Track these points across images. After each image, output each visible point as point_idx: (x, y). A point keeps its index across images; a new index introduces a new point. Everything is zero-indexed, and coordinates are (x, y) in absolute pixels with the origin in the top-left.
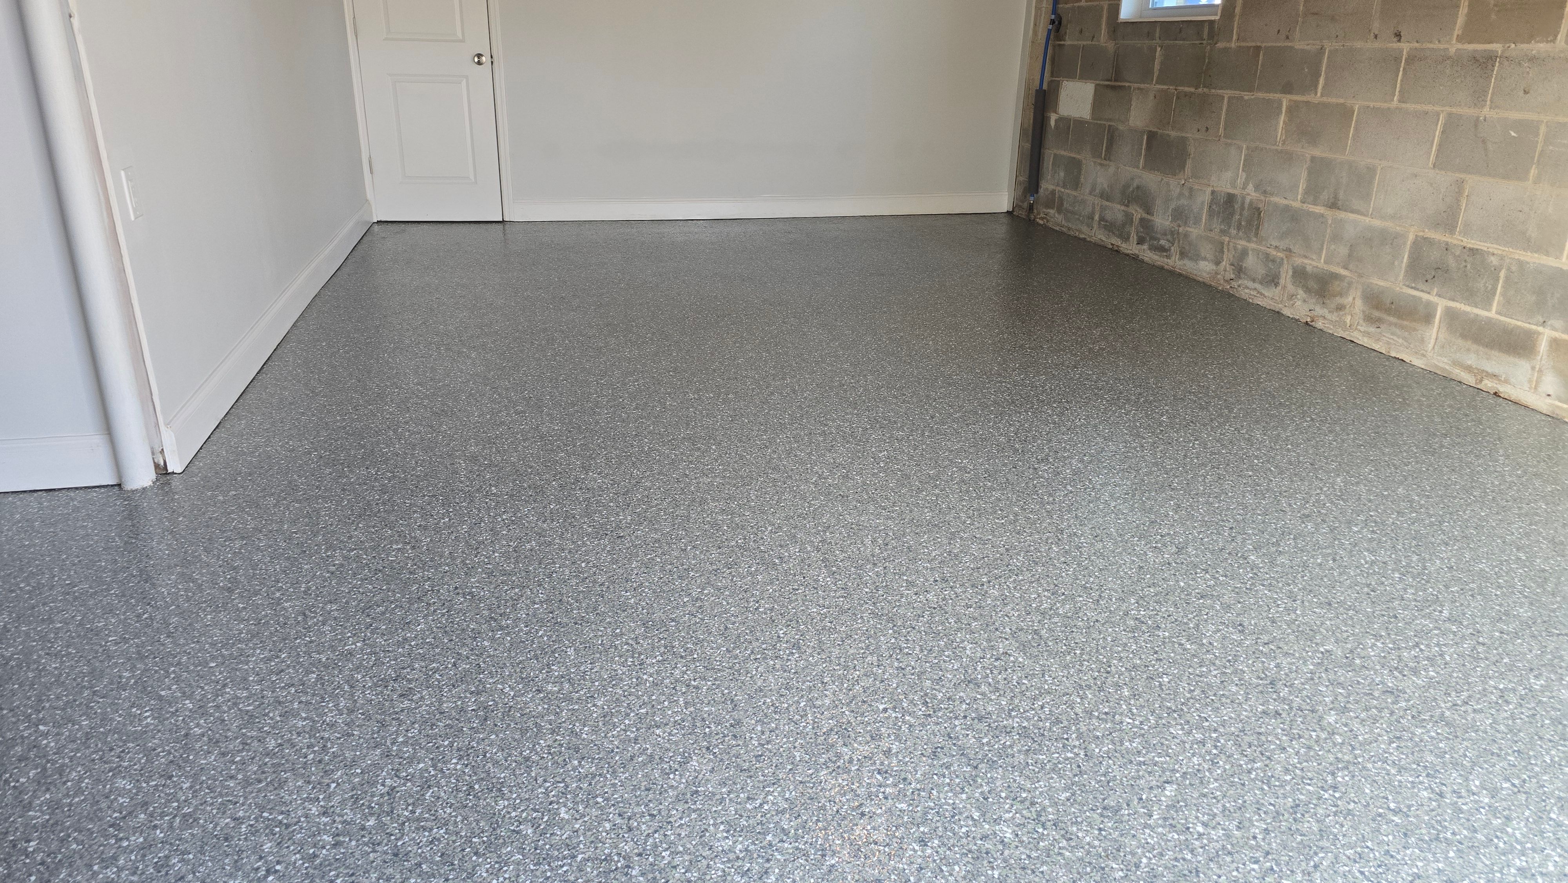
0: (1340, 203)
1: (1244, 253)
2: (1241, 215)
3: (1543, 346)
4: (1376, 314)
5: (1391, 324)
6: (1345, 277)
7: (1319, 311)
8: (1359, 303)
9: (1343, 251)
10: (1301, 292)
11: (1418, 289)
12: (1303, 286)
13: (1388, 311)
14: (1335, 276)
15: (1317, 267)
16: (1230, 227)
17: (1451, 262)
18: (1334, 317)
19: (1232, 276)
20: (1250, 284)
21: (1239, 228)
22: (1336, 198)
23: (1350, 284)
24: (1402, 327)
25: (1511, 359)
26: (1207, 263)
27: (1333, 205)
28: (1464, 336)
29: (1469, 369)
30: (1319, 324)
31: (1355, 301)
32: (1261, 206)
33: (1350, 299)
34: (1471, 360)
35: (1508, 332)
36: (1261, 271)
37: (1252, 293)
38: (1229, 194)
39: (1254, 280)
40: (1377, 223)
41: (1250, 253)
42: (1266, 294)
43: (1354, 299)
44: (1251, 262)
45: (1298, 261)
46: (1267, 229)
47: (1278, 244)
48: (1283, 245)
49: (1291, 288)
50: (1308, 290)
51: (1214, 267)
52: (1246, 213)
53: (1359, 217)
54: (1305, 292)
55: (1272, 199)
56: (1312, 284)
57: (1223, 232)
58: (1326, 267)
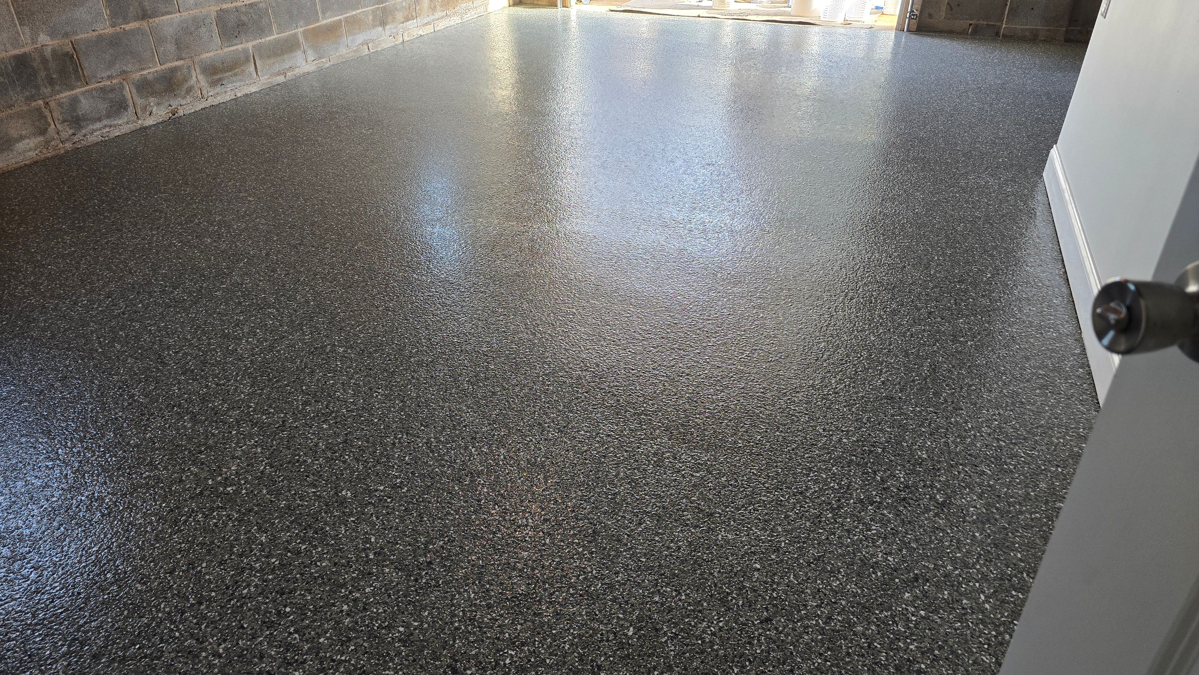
5: (228, 77)
6: (183, 66)
7: (174, 103)
8: (201, 77)
9: (171, 48)
11: (233, 45)
12: (152, 95)
13: (223, 71)
14: (174, 70)
15: (156, 71)
17: (244, 18)
18: (188, 99)
22: (144, 10)
23: (189, 68)
24: (235, 75)
27: (144, 16)
28: (269, 57)
29: (279, 74)
30: (181, 113)
32: (69, 48)
33: (194, 78)
34: (277, 68)
35: (286, 40)
36: (103, 106)
37: (105, 131)
39: (99, 120)
40: (185, 14)
41: (82, 98)
42: (120, 122)
43: (197, 78)
44: (85, 105)
45: (137, 76)
46: (89, 65)
47: (109, 73)
49: (139, 101)
51: (41, 139)
53: (169, 16)
54: (156, 97)
55: (77, 38)
56: (158, 87)
58: (163, 67)
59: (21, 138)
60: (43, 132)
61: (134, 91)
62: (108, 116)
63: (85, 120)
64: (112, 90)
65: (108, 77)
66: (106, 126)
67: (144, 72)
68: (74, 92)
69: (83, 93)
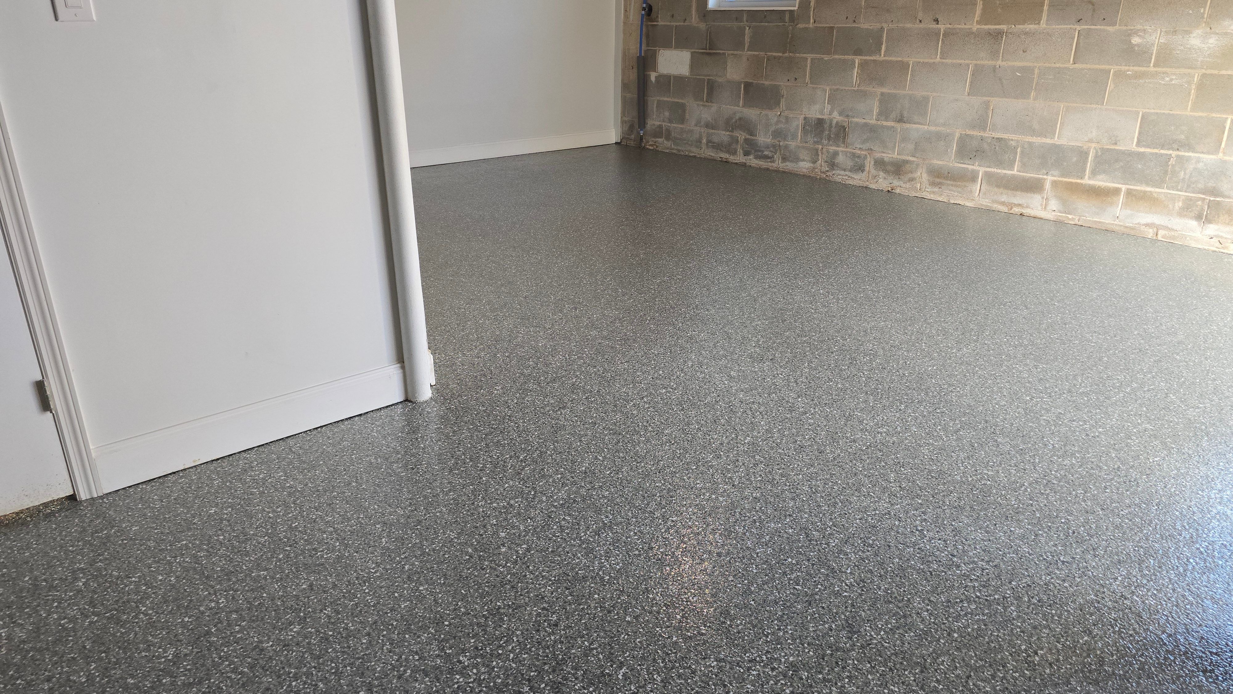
0: (905, 119)
1: (836, 154)
2: (830, 131)
3: (1048, 185)
4: (938, 180)
5: (948, 185)
6: (913, 161)
7: (896, 183)
8: (925, 176)
9: (911, 147)
10: (882, 174)
11: (965, 164)
12: (883, 170)
13: (946, 178)
14: (907, 162)
15: (892, 157)
16: (822, 139)
17: (986, 146)
18: (908, 185)
19: (827, 169)
20: (842, 173)
21: (829, 138)
22: (902, 116)
23: (918, 165)
24: (956, 186)
25: (1029, 195)
26: (805, 163)
27: (901, 120)
28: (998, 186)
29: (1003, 203)
30: (898, 191)
31: (922, 175)
32: (846, 124)
33: (919, 174)
34: (1004, 198)
35: (1026, 181)
36: (850, 163)
37: (844, 178)
38: (819, 119)
39: (845, 170)
40: (933, 128)
41: (840, 153)
42: (855, 177)
43: (921, 173)
44: (840, 159)
45: (878, 155)
46: (852, 138)
47: (861, 146)
48: (864, 147)
49: (873, 172)
50: (886, 171)
51: (812, 165)
52: (833, 130)
53: (920, 126)
54: (885, 173)
55: (853, 120)
56: (889, 168)
57: (816, 143)
58: (899, 157)
59: (803, 160)
60: (814, 162)
61: (872, 163)
62: (850, 171)
63: (837, 167)
64: (859, 157)
65: (860, 148)
66: (846, 175)
67: (884, 155)
68: (837, 149)
69: (842, 151)
